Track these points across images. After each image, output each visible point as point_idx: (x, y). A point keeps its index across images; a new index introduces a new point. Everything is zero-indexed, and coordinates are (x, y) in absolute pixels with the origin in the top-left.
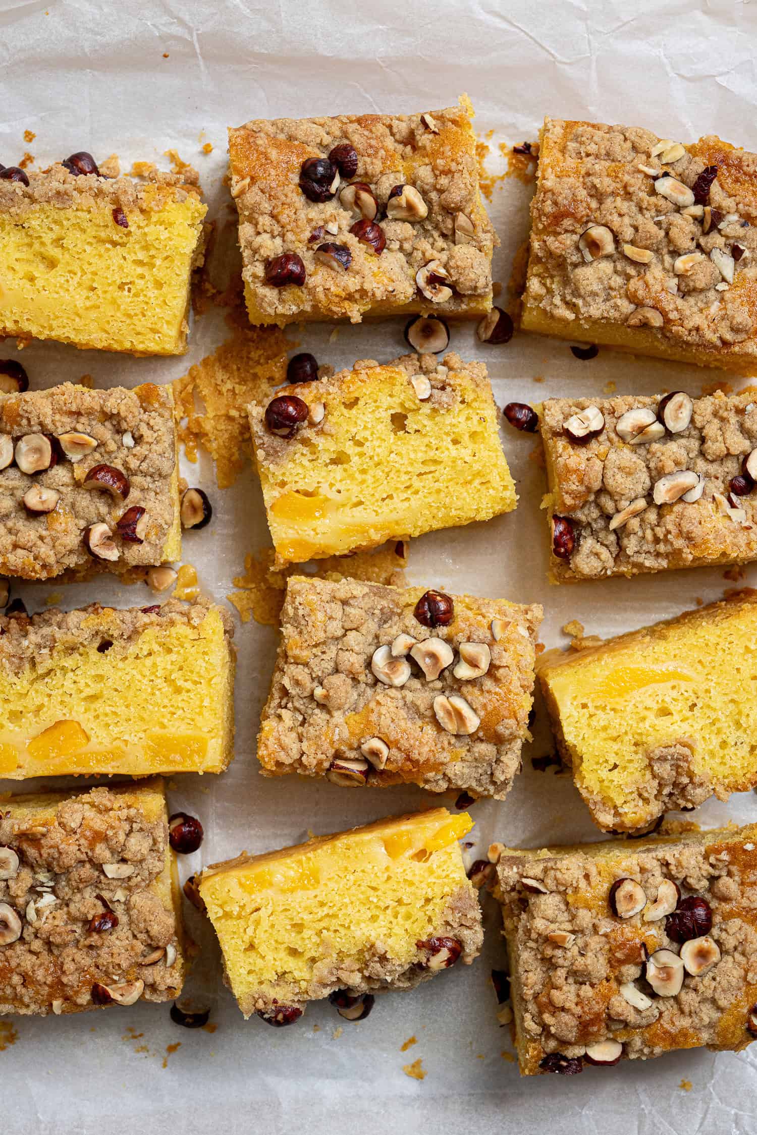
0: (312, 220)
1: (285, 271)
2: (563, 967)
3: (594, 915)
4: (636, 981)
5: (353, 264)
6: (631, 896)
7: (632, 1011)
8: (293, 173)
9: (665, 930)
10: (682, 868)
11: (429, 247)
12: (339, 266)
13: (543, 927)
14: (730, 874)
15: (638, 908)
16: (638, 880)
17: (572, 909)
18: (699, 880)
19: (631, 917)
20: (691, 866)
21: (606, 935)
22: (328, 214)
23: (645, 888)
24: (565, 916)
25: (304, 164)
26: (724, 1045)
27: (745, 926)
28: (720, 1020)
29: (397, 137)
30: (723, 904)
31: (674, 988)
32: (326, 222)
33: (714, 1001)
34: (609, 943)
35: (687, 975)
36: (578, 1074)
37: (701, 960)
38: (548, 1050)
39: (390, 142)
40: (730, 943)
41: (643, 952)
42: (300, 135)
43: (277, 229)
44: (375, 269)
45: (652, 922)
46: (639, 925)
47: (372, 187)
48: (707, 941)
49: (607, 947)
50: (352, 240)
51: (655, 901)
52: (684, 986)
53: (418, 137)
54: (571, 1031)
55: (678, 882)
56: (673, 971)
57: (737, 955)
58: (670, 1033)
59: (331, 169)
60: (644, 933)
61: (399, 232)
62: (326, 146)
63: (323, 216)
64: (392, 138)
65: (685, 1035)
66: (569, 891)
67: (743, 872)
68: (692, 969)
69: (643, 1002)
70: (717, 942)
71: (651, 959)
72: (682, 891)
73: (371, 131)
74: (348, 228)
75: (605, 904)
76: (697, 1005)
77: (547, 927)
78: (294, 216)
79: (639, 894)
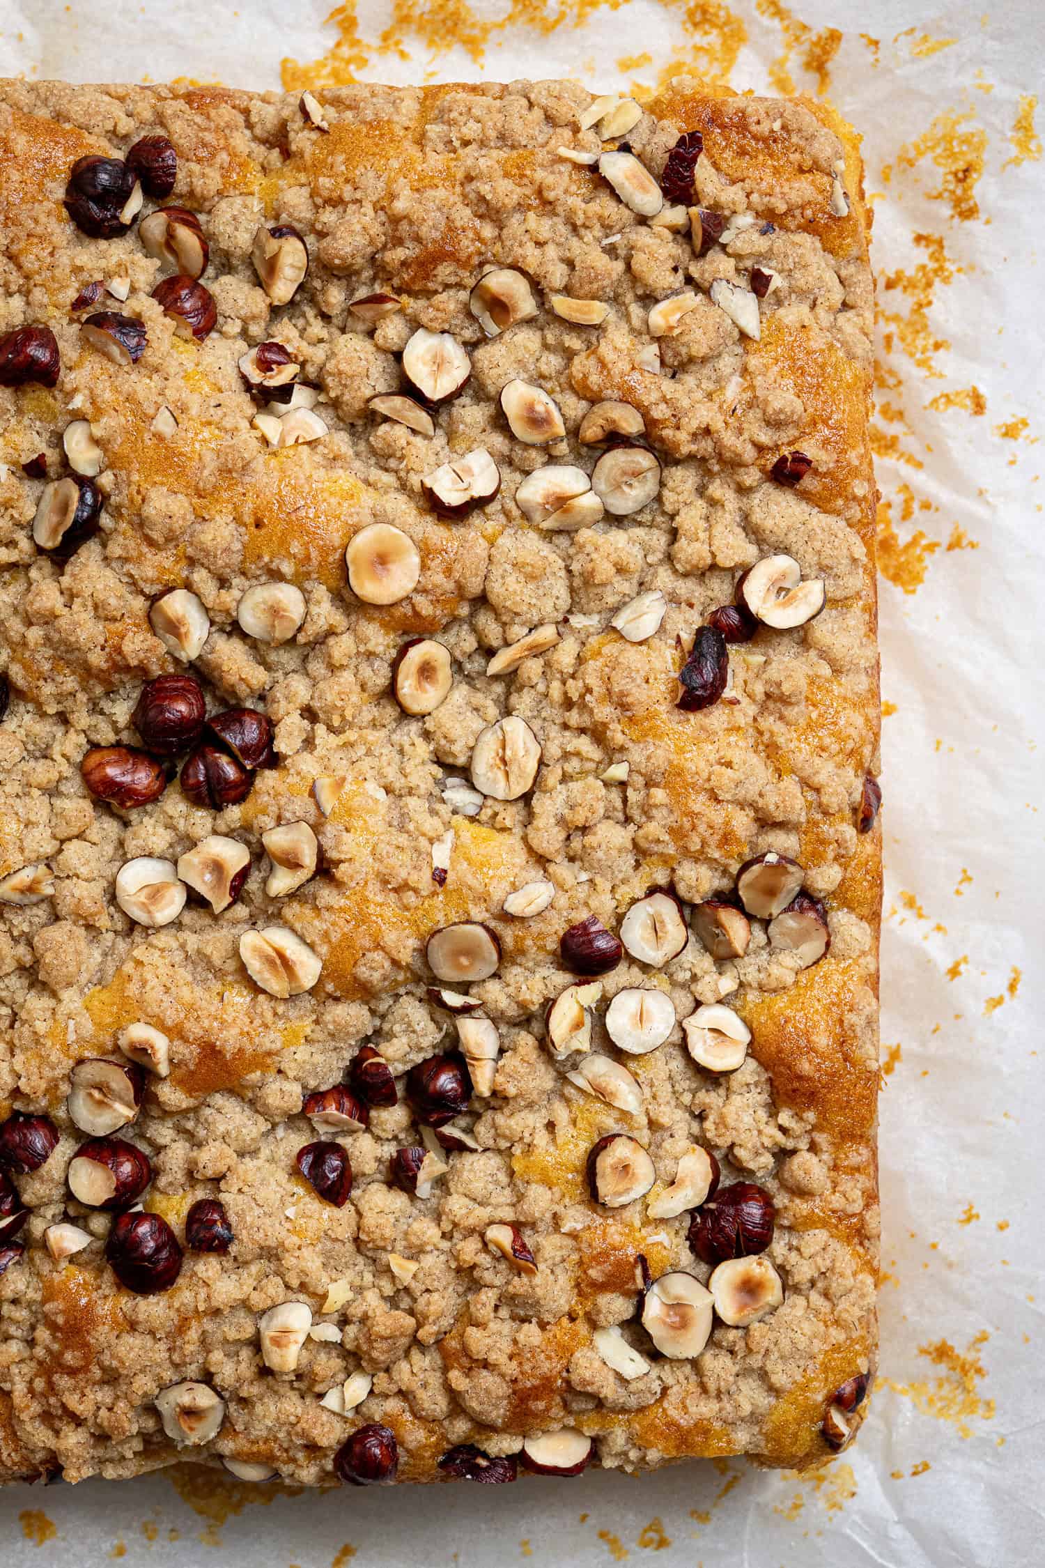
0: (81, 269)
1: (21, 358)
2: (491, 1287)
3: (557, 1196)
4: (625, 1325)
5: (148, 352)
6: (626, 1167)
7: (611, 1379)
8: (54, 180)
9: (687, 1239)
10: (726, 1126)
11: (294, 334)
12: (123, 354)
13: (464, 1211)
14: (813, 1148)
15: (638, 1191)
16: (645, 1141)
17: (519, 1183)
18: (757, 1154)
19: (623, 1207)
20: (742, 1127)
21: (574, 1236)
22: (114, 260)
23: (655, 1158)
24: (506, 1196)
25: (78, 164)
26: (778, 1458)
27: (834, 1244)
28: (772, 1409)
29: (258, 131)
30: (798, 1201)
31: (692, 1343)
32: (108, 275)
33: (763, 1375)
34: (579, 1250)
35: (717, 1322)
36: (507, 1484)
37: (747, 1299)
38: (453, 1438)
39: (241, 141)
40: (803, 1271)
41: (638, 1272)
42: (76, 111)
43: (16, 280)
44: (190, 366)
45: (663, 1221)
46: (637, 1223)
47: (202, 218)
48: (760, 1264)
49: (575, 1257)
50: (151, 309)
51: (673, 1183)
52: (711, 1342)
53: (292, 135)
54: (496, 1406)
55: (718, 1155)
56: (691, 1313)
57: (815, 1297)
58: (678, 1426)
59: (124, 178)
60: (644, 1239)
61: (241, 303)
62: (126, 137)
63: (103, 263)
64: (247, 132)
65: (706, 1432)
66: (517, 1150)
67: (837, 1146)
68: (728, 1313)
69: (633, 1364)
70: (782, 1271)
71: (655, 1288)
72: (724, 1172)
73: (208, 117)
74: (148, 289)
75: (579, 1179)
76: (731, 1379)
77: (470, 1211)
78: (49, 260)
79: (642, 1164)
